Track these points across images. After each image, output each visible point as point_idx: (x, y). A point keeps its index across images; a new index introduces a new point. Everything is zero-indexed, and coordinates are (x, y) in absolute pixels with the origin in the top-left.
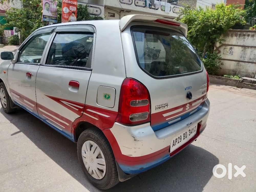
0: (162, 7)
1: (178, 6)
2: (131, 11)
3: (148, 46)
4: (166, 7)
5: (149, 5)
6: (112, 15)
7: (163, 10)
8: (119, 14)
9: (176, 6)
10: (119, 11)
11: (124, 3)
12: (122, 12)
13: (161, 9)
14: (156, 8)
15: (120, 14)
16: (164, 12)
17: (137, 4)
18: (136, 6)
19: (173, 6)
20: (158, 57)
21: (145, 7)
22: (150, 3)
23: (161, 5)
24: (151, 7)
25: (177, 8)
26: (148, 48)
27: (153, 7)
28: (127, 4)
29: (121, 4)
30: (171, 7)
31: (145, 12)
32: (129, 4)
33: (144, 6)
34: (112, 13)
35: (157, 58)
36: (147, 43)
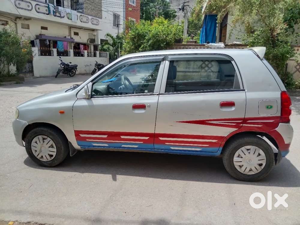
0: (68, 14)
1: (84, 14)
2: (32, 19)
3: (61, 61)
4: (72, 15)
5: (54, 11)
6: (4, 22)
7: (70, 18)
8: (14, 22)
9: (82, 15)
10: (13, 18)
11: (22, 9)
12: (18, 19)
13: (67, 17)
14: (62, 16)
15: (16, 22)
16: (70, 20)
17: (38, 10)
18: (38, 12)
19: (79, 14)
20: (75, 73)
21: (48, 14)
22: (54, 9)
23: (66, 12)
24: (56, 14)
25: (84, 17)
26: (63, 64)
27: (58, 14)
28: (25, 9)
29: (18, 9)
30: (78, 15)
31: (50, 21)
32: (28, 10)
33: (47, 12)
34: (5, 21)
35: (74, 75)
36: (60, 58)
